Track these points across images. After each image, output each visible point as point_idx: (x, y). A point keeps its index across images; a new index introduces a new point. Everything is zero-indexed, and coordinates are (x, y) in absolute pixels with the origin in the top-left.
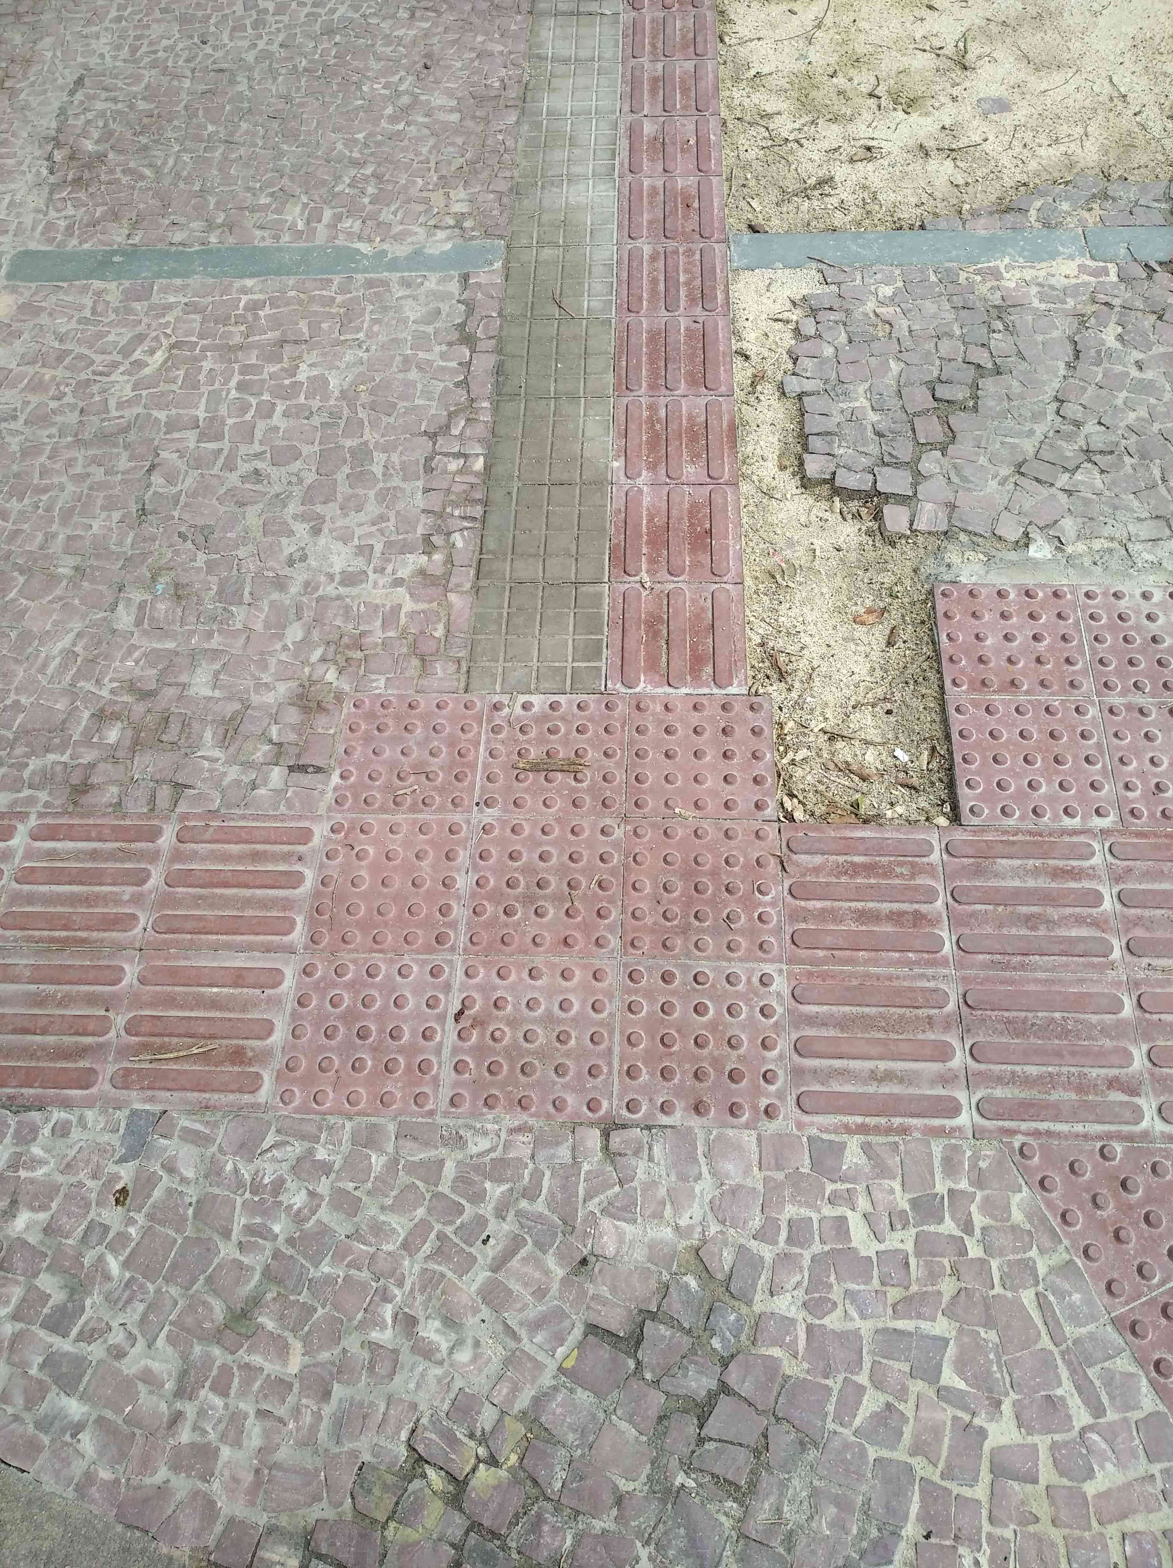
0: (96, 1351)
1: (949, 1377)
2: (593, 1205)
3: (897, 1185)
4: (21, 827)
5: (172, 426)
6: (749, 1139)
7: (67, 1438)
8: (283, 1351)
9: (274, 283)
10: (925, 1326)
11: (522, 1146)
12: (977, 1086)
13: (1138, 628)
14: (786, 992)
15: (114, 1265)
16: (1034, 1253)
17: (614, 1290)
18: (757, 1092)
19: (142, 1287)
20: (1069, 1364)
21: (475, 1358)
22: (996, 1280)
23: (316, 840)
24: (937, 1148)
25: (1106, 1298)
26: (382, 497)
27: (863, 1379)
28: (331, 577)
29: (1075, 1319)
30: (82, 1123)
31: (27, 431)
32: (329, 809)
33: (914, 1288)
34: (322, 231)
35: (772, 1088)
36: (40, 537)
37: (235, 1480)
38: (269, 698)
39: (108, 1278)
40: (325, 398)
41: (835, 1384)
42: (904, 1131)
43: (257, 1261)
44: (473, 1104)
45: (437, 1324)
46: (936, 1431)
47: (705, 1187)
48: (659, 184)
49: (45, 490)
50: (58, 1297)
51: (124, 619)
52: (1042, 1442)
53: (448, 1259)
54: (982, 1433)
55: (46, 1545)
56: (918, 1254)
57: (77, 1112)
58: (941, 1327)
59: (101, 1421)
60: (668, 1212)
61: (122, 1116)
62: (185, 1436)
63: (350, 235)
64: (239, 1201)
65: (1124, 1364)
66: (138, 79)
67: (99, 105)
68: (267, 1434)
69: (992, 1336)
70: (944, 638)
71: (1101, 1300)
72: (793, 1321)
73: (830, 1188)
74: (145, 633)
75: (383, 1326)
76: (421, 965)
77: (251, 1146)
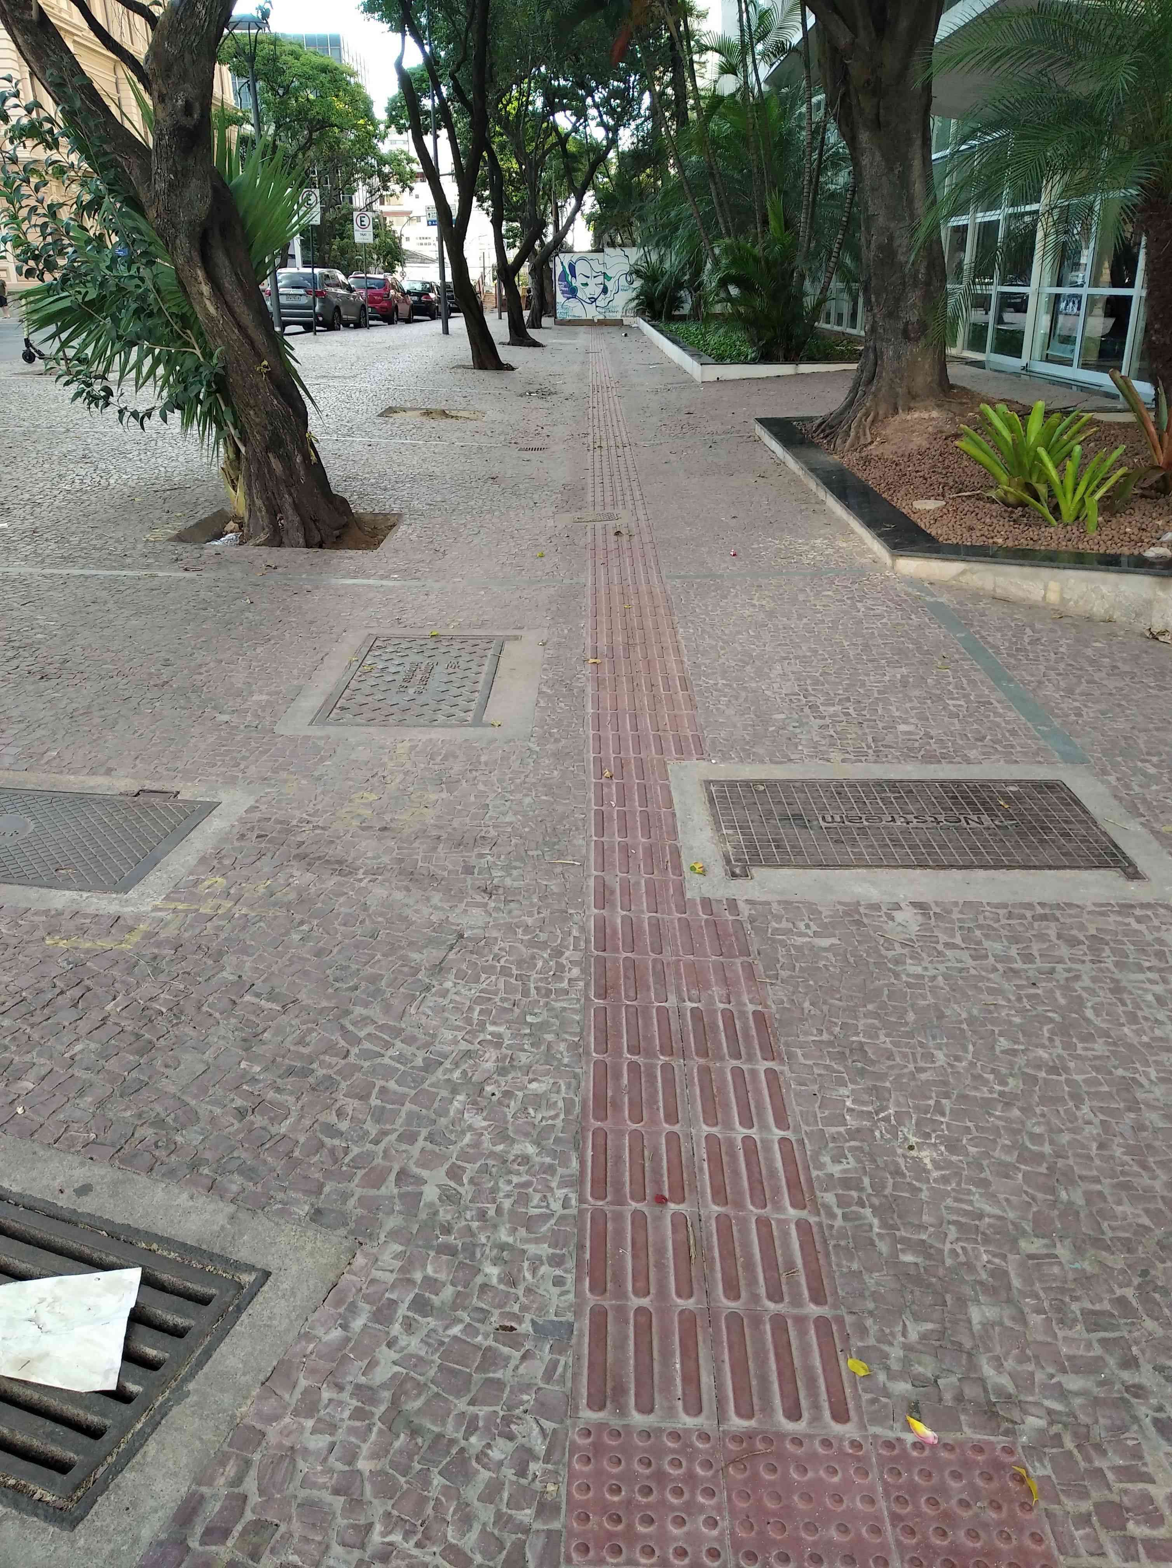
0: (396, 1329)
4: (805, 1213)
7: (340, 1322)
15: (456, 1330)
19: (438, 1351)
23: (838, 1428)
28: (1160, 1409)
30: (564, 1293)
32: (875, 1436)
36: (1092, 1173)
37: (290, 1433)
38: (988, 1370)
39: (446, 1328)
43: (449, 1428)
49: (1144, 1167)
50: (436, 1300)
51: (1032, 1246)
57: (572, 1288)
59: (348, 1340)
61: (569, 1317)
62: (326, 1394)
64: (498, 1408)
68: (317, 1452)
74: (1023, 1263)
75: (384, 1534)
76: (720, 1539)
77: (543, 1409)
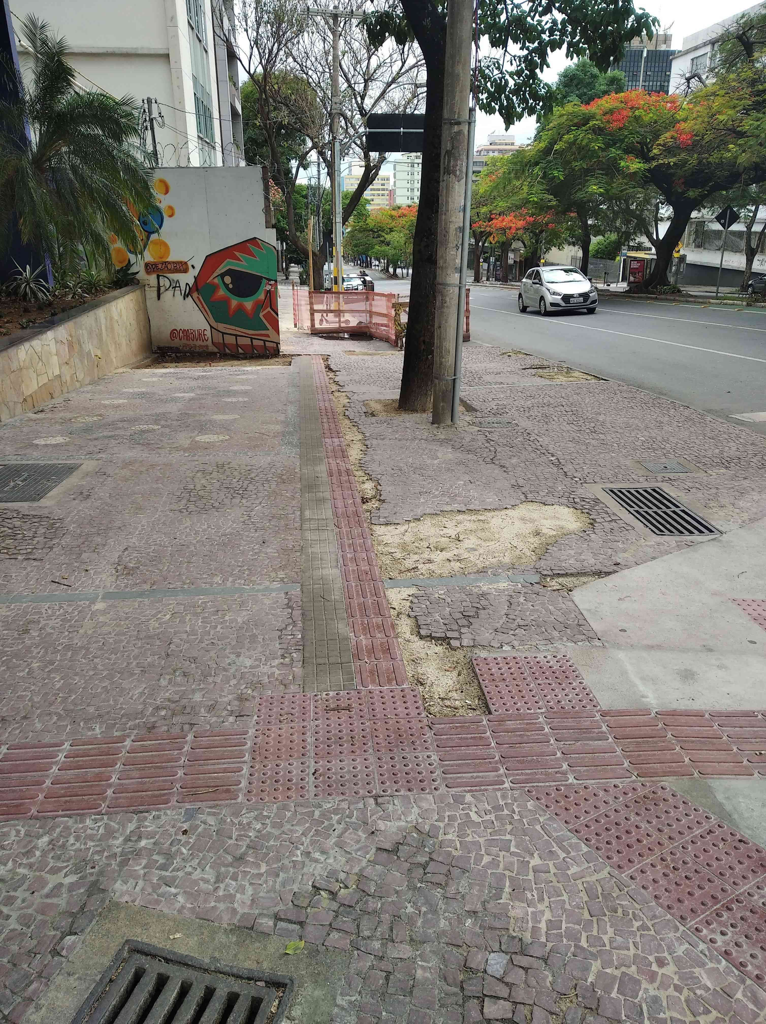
0: (180, 874)
1: (513, 849)
2: (374, 817)
3: (486, 804)
4: (128, 739)
5: (175, 633)
6: (430, 797)
7: (172, 897)
8: (258, 866)
9: (211, 597)
10: (503, 837)
11: (344, 805)
12: (510, 777)
13: (545, 665)
14: (437, 759)
15: (184, 850)
16: (538, 816)
17: (385, 838)
18: (431, 784)
19: (197, 855)
20: (556, 842)
21: (335, 861)
22: (526, 824)
23: (250, 734)
24: (499, 794)
25: (565, 825)
26: (262, 646)
27: (483, 852)
28: (246, 667)
29: (555, 830)
30: (166, 814)
31: (116, 637)
32: (254, 725)
33: (497, 828)
34: (229, 584)
35: (436, 783)
36: (125, 664)
37: (243, 903)
38: (226, 699)
39: (183, 854)
40: (237, 623)
41: (473, 855)
42: (486, 790)
43: (244, 844)
44: (323, 795)
45: (318, 854)
46: (512, 864)
47: (415, 810)
48: (356, 568)
49: (126, 652)
50: (162, 861)
51: (163, 682)
52: (551, 864)
53: (320, 836)
54: (528, 862)
55: (167, 928)
56: (496, 820)
57: (163, 811)
58: (508, 837)
59: (185, 892)
60: (403, 817)
61: (183, 811)
62: (221, 893)
63: (240, 584)
64: (234, 829)
65: (575, 840)
66: (150, 548)
67: (134, 555)
68: (254, 889)
69: (527, 838)
70: (477, 670)
71: (563, 825)
72: (454, 840)
73: (461, 807)
74: (173, 686)
75: (297, 856)
76: (297, 762)
77: (237, 814)
